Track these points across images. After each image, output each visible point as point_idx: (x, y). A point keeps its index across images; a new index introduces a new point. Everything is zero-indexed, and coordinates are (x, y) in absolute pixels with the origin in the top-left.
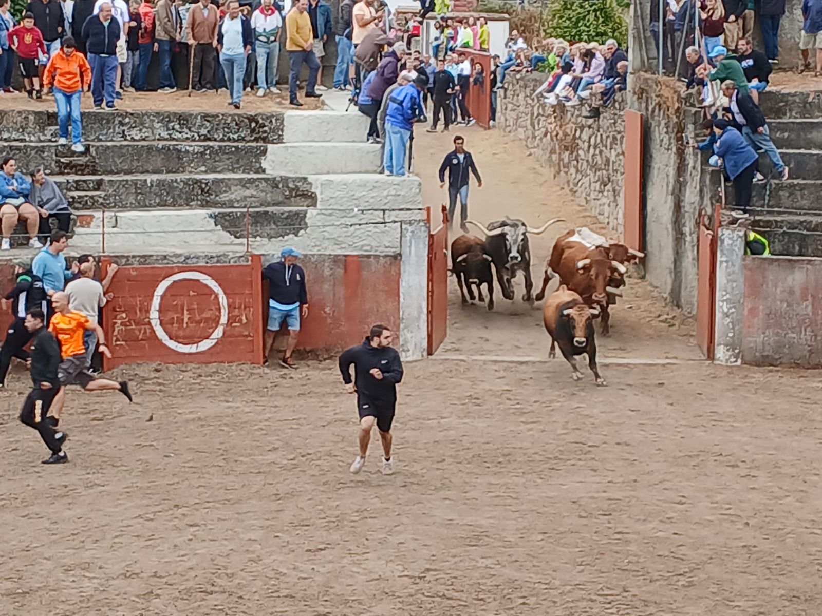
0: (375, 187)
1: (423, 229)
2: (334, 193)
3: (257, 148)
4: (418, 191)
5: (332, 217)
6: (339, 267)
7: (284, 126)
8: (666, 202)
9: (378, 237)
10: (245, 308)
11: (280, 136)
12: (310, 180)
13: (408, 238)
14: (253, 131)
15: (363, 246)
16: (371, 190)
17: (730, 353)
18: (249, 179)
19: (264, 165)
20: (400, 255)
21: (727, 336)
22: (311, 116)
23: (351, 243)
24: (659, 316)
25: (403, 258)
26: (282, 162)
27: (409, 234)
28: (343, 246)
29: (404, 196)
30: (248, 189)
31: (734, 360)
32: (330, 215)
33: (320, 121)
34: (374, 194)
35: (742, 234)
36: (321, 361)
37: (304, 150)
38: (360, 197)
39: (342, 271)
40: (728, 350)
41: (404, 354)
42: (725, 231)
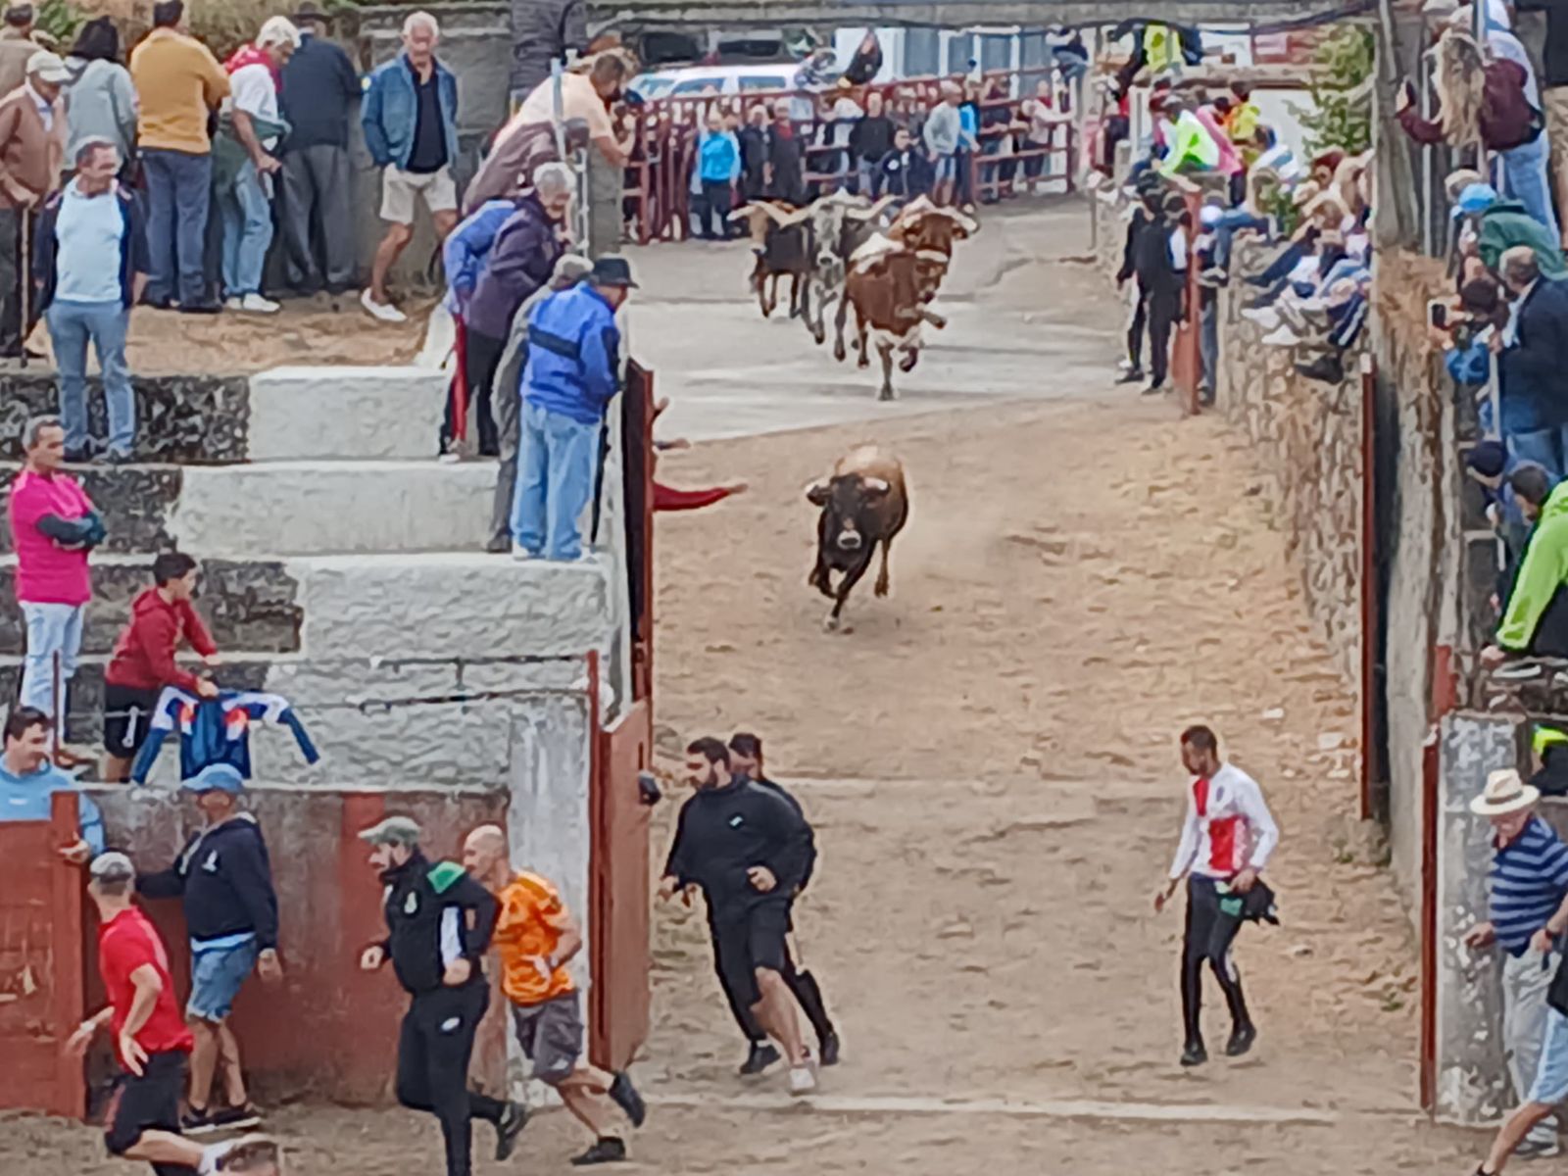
0: (468, 593)
1: (573, 716)
2: (345, 612)
3: (154, 477)
4: (594, 602)
5: (344, 682)
6: (323, 828)
7: (248, 413)
8: (1417, 635)
9: (479, 739)
10: (31, 948)
11: (237, 441)
12: (288, 572)
13: (528, 743)
14: (158, 426)
15: (433, 766)
16: (456, 600)
17: (1476, 1092)
18: (111, 569)
19: (172, 527)
20: (506, 792)
21: (1470, 1040)
22: (326, 381)
23: (397, 758)
24: (1374, 977)
25: (514, 804)
26: (224, 519)
27: (532, 730)
28: (375, 765)
29: (555, 620)
30: (105, 596)
31: (1493, 1111)
32: (335, 675)
33: (355, 397)
34: (465, 613)
35: (1508, 731)
36: (273, 1107)
37: (290, 482)
38: (424, 622)
39: (335, 842)
40: (1473, 1082)
41: (518, 1086)
42: (1458, 723)
